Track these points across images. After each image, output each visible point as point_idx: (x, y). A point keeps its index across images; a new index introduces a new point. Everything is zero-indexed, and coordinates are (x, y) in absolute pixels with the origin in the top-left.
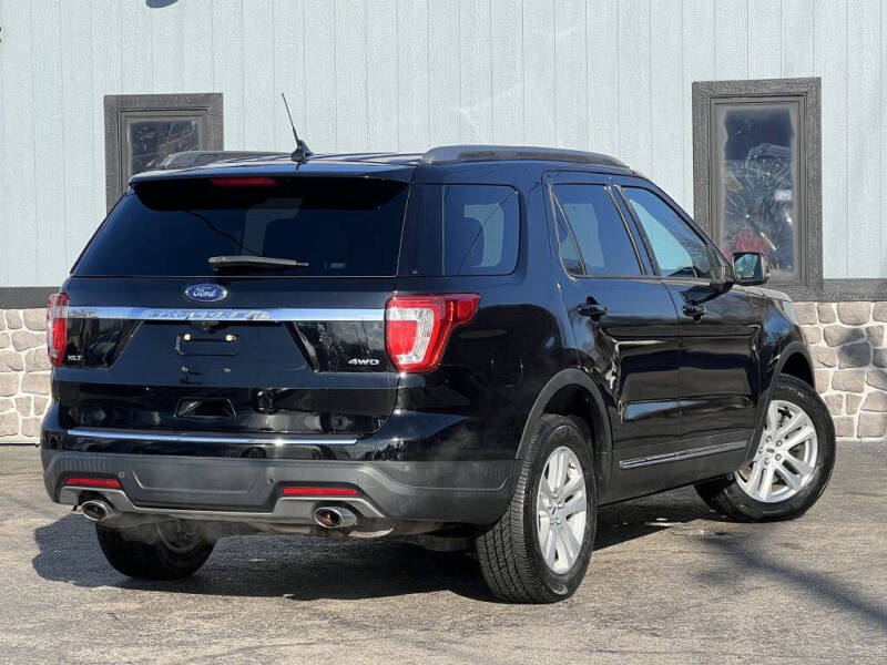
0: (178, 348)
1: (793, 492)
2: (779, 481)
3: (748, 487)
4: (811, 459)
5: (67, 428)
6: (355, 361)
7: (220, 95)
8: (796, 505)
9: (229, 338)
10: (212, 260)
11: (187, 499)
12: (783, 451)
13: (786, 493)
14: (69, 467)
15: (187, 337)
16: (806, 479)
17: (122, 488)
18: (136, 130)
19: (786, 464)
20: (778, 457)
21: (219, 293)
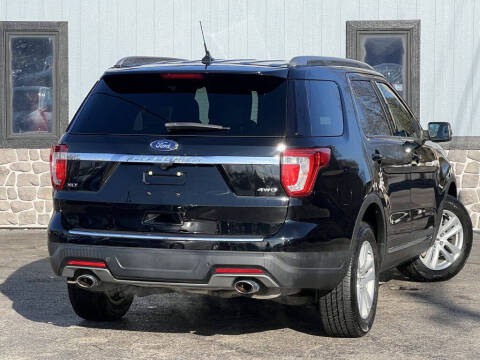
0: (144, 180)
1: (449, 264)
2: (442, 257)
3: (425, 261)
4: (460, 244)
5: (68, 230)
6: (261, 189)
7: (67, 23)
8: (452, 271)
9: (179, 174)
10: (167, 125)
11: (152, 275)
12: (444, 240)
13: (445, 265)
14: (70, 253)
15: (151, 173)
16: (456, 256)
17: (107, 267)
18: (15, 43)
19: (445, 247)
20: (441, 243)
21: (173, 145)
